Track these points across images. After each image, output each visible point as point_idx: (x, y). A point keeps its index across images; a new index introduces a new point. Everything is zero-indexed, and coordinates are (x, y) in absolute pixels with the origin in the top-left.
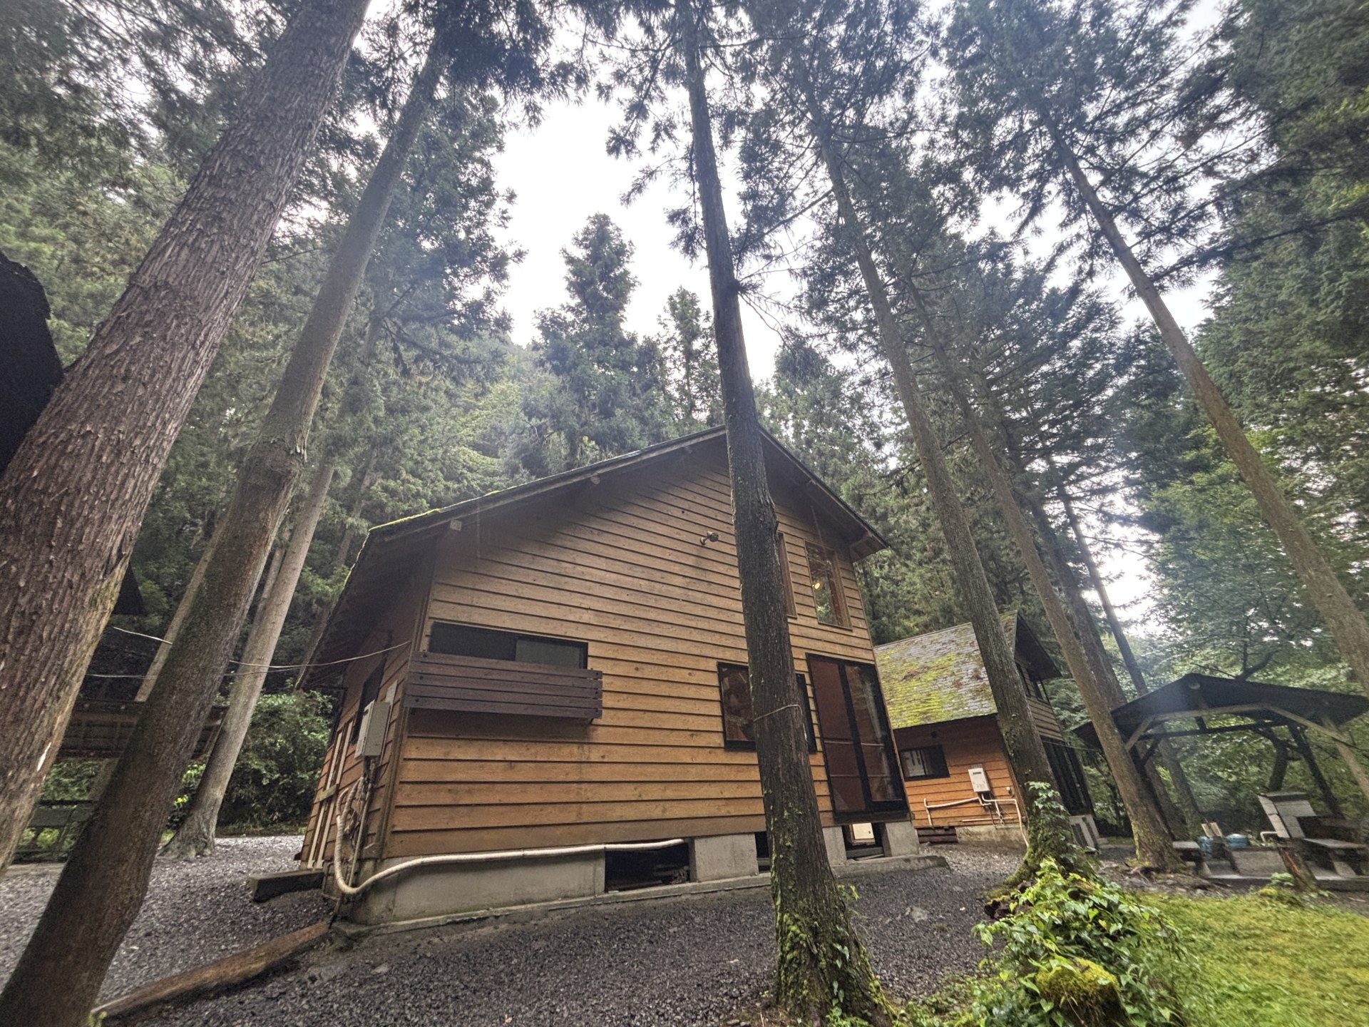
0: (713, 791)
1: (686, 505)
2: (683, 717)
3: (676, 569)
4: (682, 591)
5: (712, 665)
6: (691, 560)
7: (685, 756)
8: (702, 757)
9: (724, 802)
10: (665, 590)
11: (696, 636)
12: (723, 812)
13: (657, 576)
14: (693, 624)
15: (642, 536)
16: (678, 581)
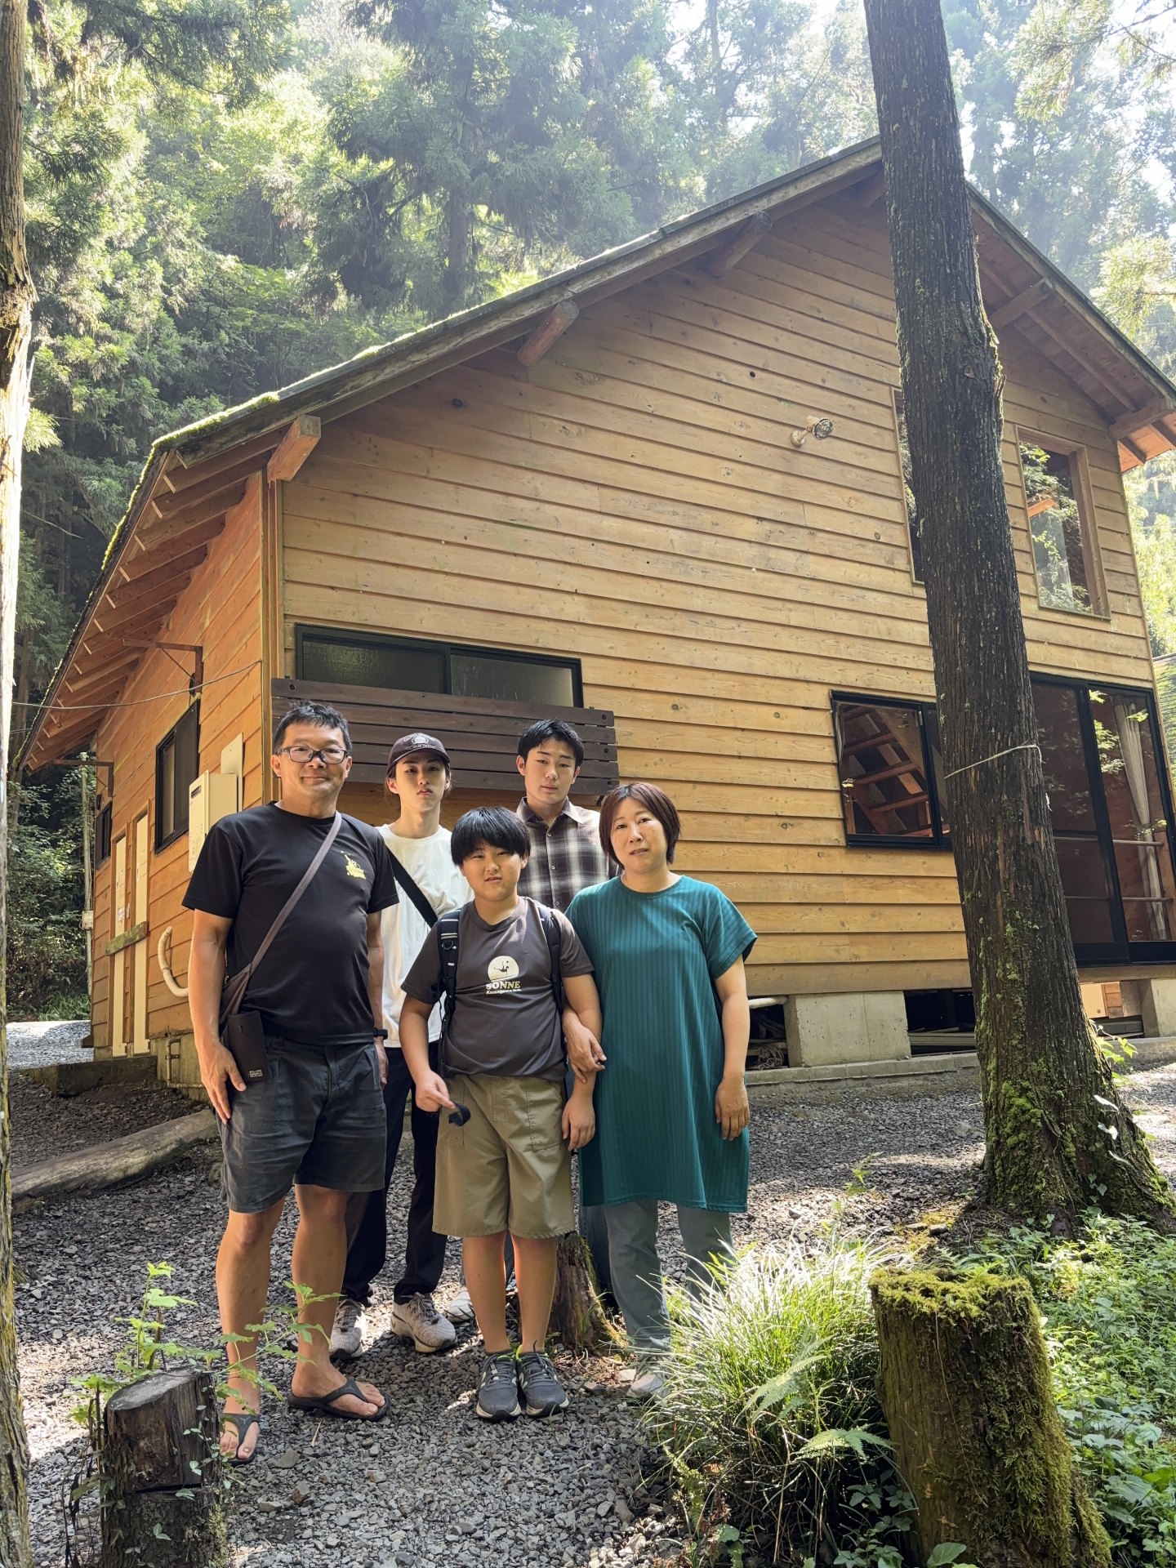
0: (826, 920)
1: (758, 357)
2: (767, 793)
3: (745, 502)
4: (755, 550)
5: (821, 697)
6: (773, 483)
7: (773, 860)
8: (805, 861)
9: (845, 940)
10: (720, 548)
11: (786, 640)
12: (844, 957)
13: (705, 519)
14: (781, 618)
15: (670, 433)
16: (749, 528)
